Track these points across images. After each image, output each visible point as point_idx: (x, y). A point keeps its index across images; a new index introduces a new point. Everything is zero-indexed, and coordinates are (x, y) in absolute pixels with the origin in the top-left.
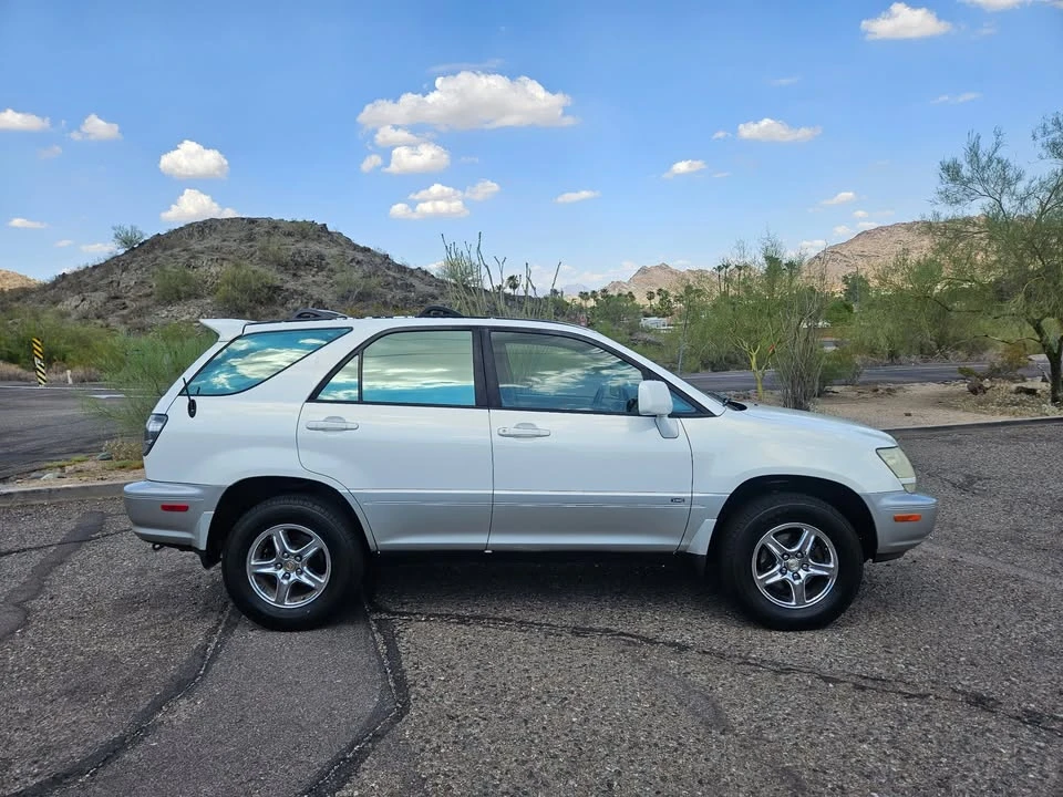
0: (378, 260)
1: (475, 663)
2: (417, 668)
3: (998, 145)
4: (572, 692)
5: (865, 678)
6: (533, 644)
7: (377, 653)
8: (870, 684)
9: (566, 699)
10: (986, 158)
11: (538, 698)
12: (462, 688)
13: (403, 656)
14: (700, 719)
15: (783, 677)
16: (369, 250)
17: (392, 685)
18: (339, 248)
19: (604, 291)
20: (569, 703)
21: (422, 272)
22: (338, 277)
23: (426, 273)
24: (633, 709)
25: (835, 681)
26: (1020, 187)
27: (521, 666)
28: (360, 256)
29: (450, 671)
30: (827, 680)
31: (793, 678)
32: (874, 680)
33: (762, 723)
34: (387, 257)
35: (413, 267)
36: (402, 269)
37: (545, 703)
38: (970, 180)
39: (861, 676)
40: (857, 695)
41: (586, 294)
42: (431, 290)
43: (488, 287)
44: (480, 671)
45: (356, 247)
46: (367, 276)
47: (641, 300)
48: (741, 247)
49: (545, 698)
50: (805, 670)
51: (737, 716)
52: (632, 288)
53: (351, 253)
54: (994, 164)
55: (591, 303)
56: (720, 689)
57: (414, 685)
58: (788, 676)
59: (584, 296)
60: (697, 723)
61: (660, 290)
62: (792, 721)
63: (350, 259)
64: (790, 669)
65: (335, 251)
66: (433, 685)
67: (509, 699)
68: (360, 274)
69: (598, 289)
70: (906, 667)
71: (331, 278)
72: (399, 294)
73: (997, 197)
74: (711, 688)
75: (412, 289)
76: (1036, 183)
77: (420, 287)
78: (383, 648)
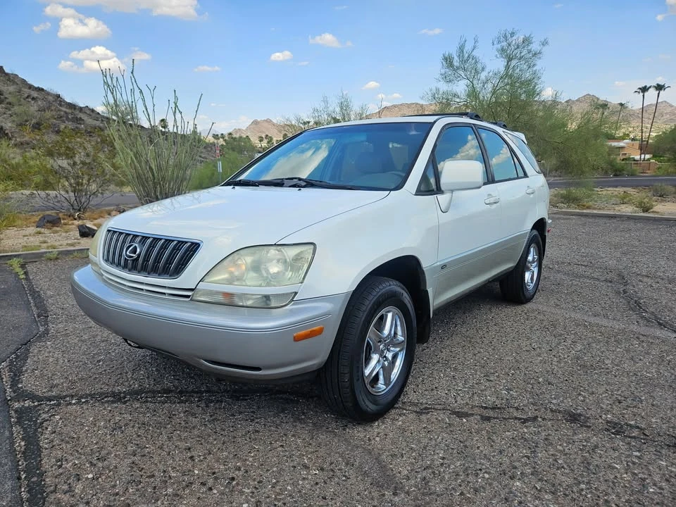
0: (51, 98)
1: (130, 448)
2: (60, 466)
3: (475, 47)
4: (239, 469)
5: (486, 408)
6: (194, 415)
7: (13, 452)
8: (491, 413)
9: (233, 479)
10: (467, 55)
11: (203, 484)
12: (114, 486)
13: (45, 452)
14: (370, 480)
15: (424, 417)
16: (42, 90)
17: (25, 495)
18: (15, 86)
19: (230, 134)
20: (238, 484)
21: (90, 109)
22: (16, 109)
23: (93, 111)
24: (304, 479)
25: (466, 415)
26: (483, 76)
27: (182, 445)
28: (35, 94)
29: (100, 464)
30: (460, 415)
31: (434, 416)
32: (493, 408)
33: (424, 474)
34: (58, 96)
35: (82, 105)
36: (72, 106)
37: (210, 489)
38: (458, 68)
39: (482, 407)
40: (487, 425)
41: (217, 135)
42: (98, 123)
43: (146, 125)
44: (136, 459)
45: (31, 87)
46: (41, 110)
47: (254, 140)
48: (325, 101)
49: (210, 482)
50: (439, 407)
51: (401, 468)
52: (248, 134)
53: (26, 91)
54: (471, 59)
55: (221, 142)
56: (378, 439)
57: (54, 491)
58: (429, 416)
59: (216, 136)
60: (368, 485)
61: (267, 136)
62: (449, 466)
63: (26, 95)
64: (426, 408)
65: (12, 88)
66: (78, 488)
67: (170, 490)
68: (36, 108)
69: (226, 132)
70: (509, 393)
71: (10, 110)
72: (71, 125)
73: (471, 80)
74: (369, 440)
75: (82, 122)
76: (491, 74)
77: (89, 121)
78: (20, 444)
